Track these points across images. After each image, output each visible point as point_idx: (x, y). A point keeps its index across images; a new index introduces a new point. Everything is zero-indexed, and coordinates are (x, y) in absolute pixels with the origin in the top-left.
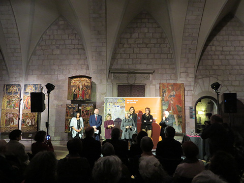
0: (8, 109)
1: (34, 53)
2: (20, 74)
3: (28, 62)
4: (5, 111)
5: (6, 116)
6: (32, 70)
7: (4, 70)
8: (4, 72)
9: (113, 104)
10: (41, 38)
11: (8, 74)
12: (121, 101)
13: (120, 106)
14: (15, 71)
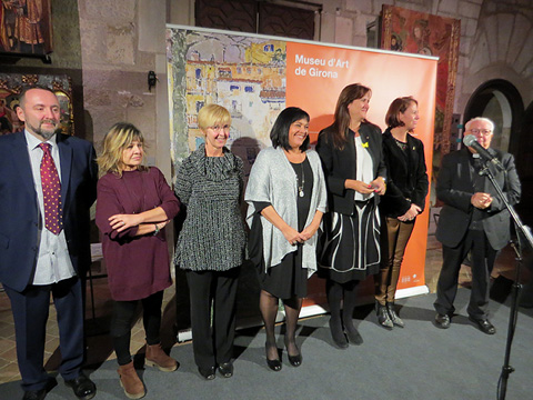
9: (224, 75)
12: (266, 58)
13: (258, 88)
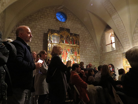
0: (127, 65)
1: (135, 32)
2: (129, 46)
3: (132, 39)
4: (126, 67)
5: (127, 69)
6: (136, 42)
7: (120, 46)
8: (121, 47)
10: (137, 22)
11: (123, 47)
14: (126, 45)
